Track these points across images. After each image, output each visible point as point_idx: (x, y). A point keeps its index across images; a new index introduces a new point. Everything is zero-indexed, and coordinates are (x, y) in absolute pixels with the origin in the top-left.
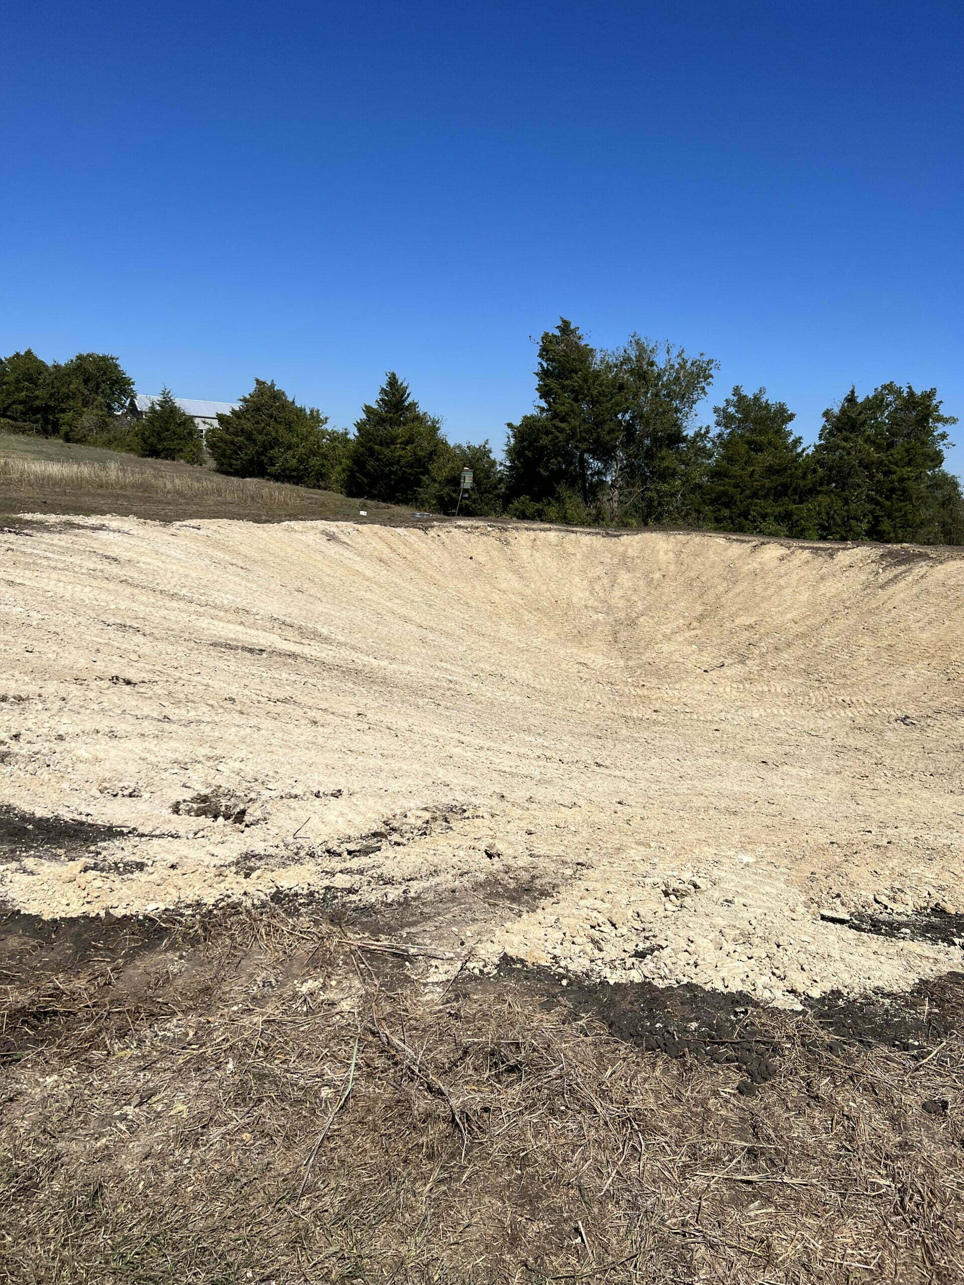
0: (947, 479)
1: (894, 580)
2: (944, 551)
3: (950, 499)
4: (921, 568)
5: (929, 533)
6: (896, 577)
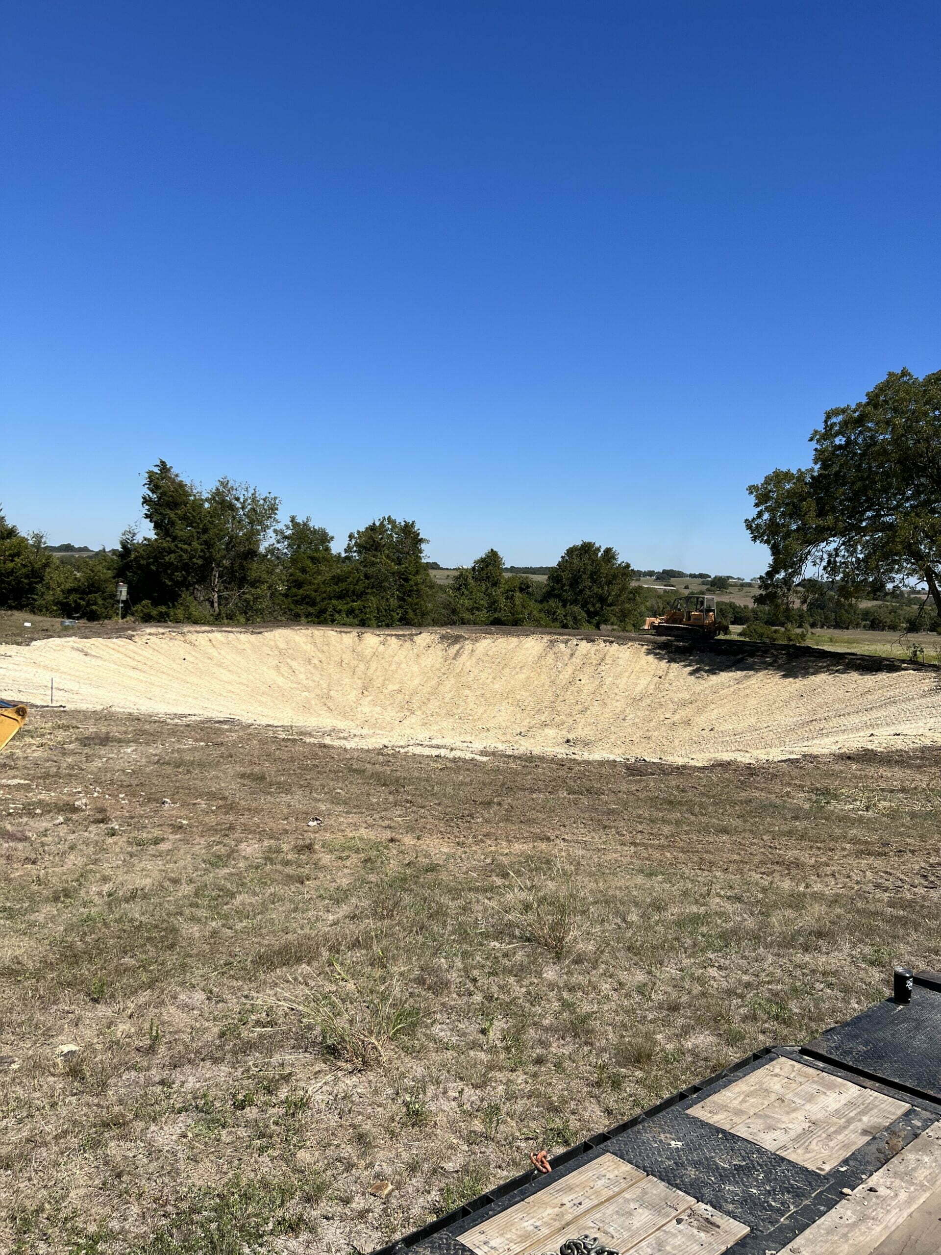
1: (458, 653)
4: (468, 646)
6: (458, 651)
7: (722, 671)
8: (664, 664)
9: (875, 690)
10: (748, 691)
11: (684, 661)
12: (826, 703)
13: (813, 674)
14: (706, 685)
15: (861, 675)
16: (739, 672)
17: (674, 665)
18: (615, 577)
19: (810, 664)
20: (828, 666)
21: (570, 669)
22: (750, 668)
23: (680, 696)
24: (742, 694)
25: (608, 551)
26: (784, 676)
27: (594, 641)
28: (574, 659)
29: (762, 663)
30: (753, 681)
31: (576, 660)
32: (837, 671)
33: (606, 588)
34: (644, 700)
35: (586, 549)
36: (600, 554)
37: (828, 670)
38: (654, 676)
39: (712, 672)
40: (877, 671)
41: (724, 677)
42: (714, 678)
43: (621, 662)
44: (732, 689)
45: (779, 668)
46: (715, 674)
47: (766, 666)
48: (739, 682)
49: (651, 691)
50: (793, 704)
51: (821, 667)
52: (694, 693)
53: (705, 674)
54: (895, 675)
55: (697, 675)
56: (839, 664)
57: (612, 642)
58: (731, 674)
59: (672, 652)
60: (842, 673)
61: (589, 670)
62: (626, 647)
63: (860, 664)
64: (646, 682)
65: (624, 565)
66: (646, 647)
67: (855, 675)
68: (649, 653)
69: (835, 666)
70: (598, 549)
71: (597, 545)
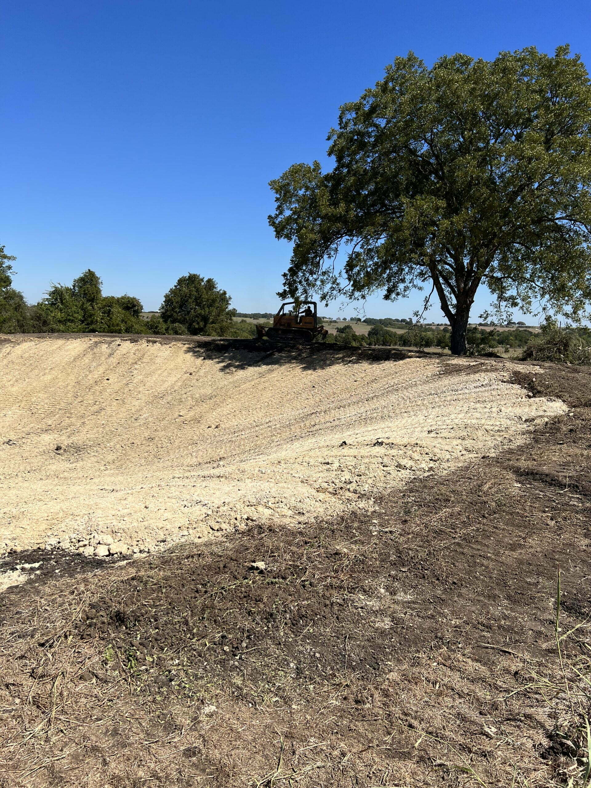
0: (15, 294)
2: (19, 337)
3: (19, 306)
5: (10, 327)
7: (250, 365)
8: (199, 361)
9: (381, 378)
10: (267, 385)
11: (218, 358)
12: (334, 393)
13: (329, 365)
14: (231, 380)
15: (370, 364)
16: (264, 367)
17: (208, 362)
18: (214, 301)
19: (328, 356)
20: (344, 357)
21: (101, 369)
22: (277, 362)
23: (202, 391)
24: (261, 387)
25: (209, 281)
26: (305, 369)
27: (137, 341)
28: (112, 359)
29: (288, 357)
30: (275, 374)
31: (113, 360)
32: (350, 361)
33: (207, 309)
34: (165, 397)
35: (192, 280)
36: (203, 284)
37: (343, 361)
38: (186, 373)
39: (242, 367)
40: (385, 360)
41: (251, 371)
42: (241, 373)
43: (158, 360)
44: (253, 383)
45: (301, 361)
46: (243, 368)
47: (290, 360)
48: (261, 375)
49: (176, 388)
50: (304, 396)
51: (338, 359)
52: (217, 388)
53: (234, 370)
54: (401, 362)
55: (228, 371)
56: (353, 355)
57: (155, 342)
58: (257, 369)
59: (210, 350)
60: (354, 363)
61: (121, 369)
62: (168, 346)
63: (371, 354)
64: (175, 379)
65: (221, 292)
66: (187, 346)
67: (365, 365)
68: (189, 350)
69: (349, 357)
70: (202, 280)
71: (201, 277)
